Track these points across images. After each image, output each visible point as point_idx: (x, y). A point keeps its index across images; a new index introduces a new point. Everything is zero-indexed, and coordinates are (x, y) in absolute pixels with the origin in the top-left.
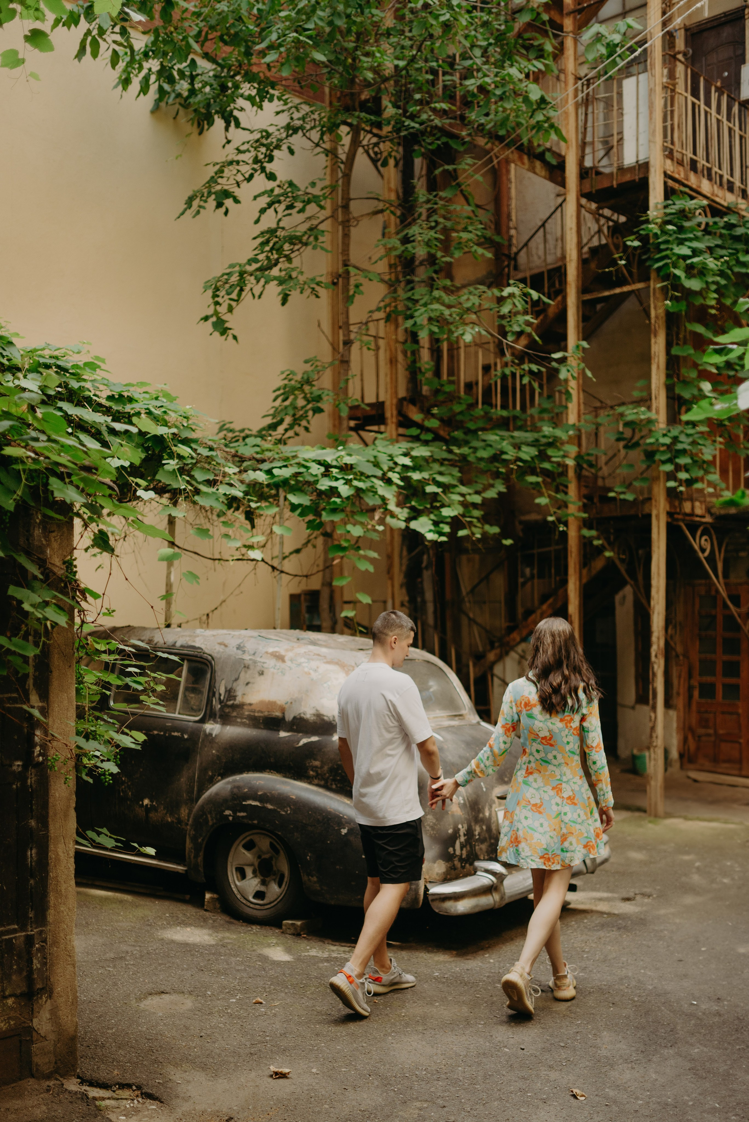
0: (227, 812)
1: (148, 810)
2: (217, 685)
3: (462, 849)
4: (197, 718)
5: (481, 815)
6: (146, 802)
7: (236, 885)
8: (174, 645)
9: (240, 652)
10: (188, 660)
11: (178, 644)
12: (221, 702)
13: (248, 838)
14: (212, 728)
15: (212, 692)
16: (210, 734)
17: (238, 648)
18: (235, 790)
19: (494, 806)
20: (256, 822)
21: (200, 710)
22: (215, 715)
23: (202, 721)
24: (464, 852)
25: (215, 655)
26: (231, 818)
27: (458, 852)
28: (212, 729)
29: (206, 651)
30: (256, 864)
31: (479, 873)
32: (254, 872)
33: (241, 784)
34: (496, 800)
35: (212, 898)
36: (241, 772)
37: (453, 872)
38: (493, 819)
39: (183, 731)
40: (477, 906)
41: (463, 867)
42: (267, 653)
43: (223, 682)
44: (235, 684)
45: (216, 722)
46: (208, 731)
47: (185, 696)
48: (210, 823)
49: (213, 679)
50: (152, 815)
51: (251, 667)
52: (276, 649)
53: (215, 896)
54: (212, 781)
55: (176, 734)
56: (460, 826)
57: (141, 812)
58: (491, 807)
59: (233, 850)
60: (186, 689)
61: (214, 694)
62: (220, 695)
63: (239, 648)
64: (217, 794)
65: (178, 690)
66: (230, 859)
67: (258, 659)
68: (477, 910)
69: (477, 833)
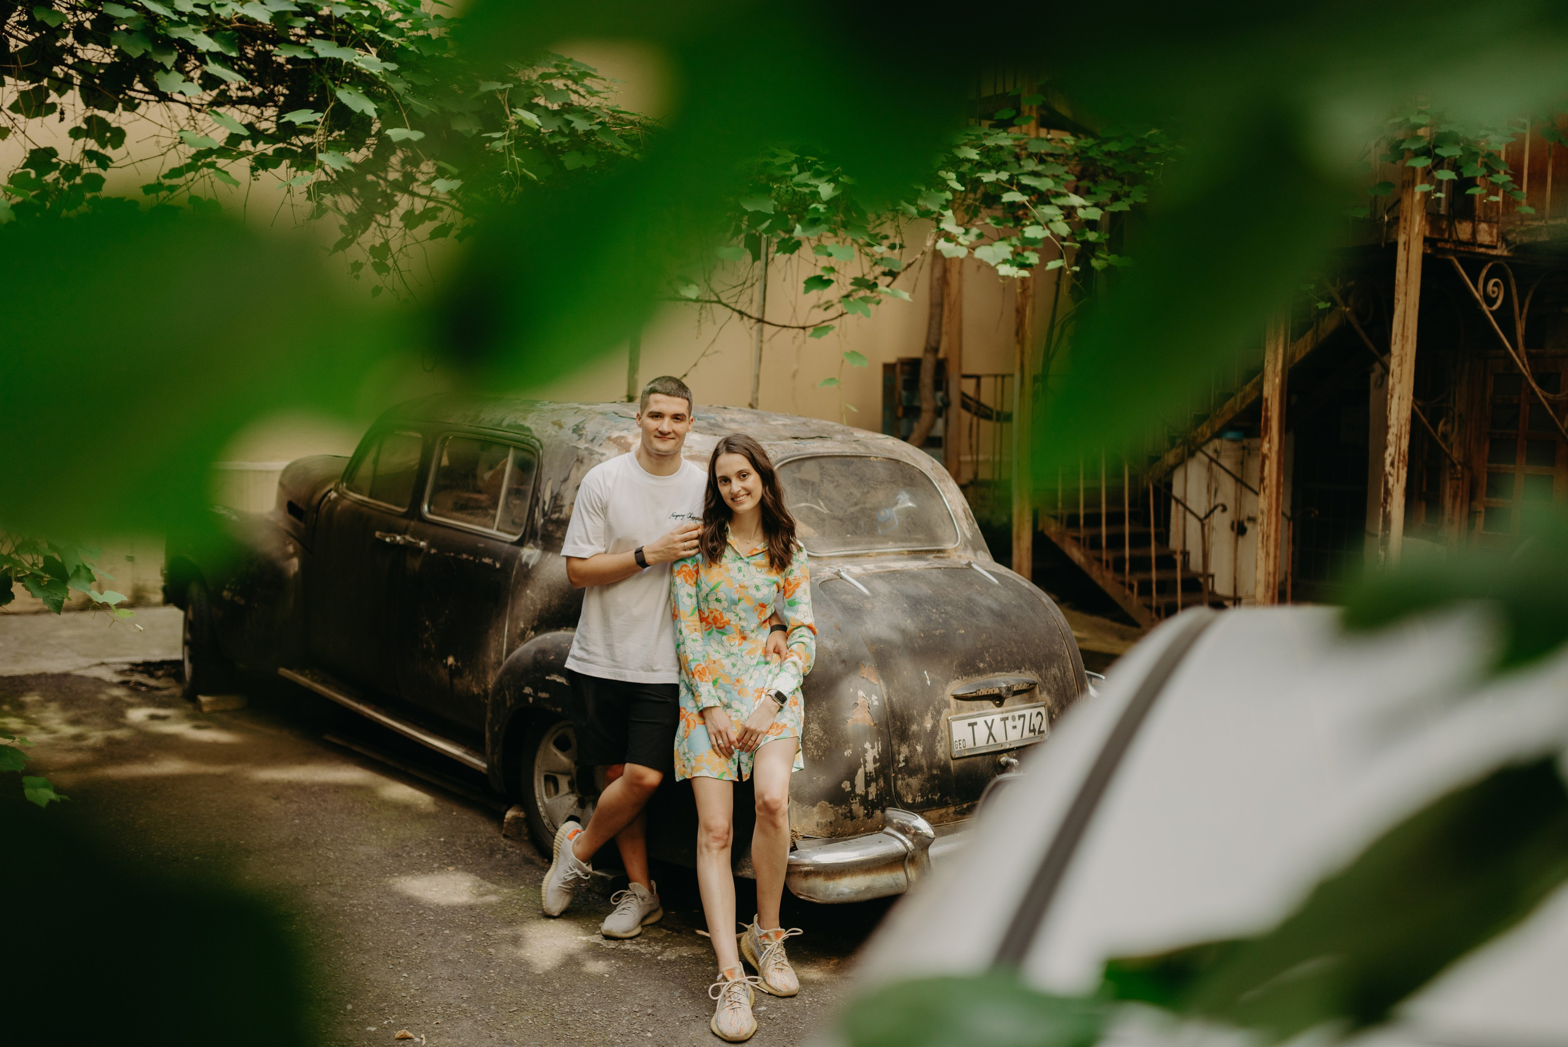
0: (528, 690)
1: (454, 672)
2: (542, 487)
3: (867, 784)
4: (515, 538)
5: (914, 727)
6: (451, 660)
7: (544, 803)
8: (500, 425)
9: (575, 436)
10: (515, 448)
11: (505, 423)
12: (544, 514)
13: (560, 732)
14: (530, 554)
15: (536, 499)
16: (527, 564)
17: (574, 431)
18: (539, 656)
19: (945, 711)
20: (559, 710)
21: (521, 525)
22: (536, 534)
23: (520, 543)
24: (873, 790)
25: (545, 440)
26: (531, 699)
27: (860, 789)
28: (530, 557)
29: (536, 434)
30: (574, 772)
31: (888, 829)
32: (571, 784)
33: (549, 646)
34: (953, 701)
35: (515, 818)
36: (558, 628)
37: (848, 822)
38: (942, 734)
39: (495, 556)
40: (868, 889)
41: (869, 815)
42: (609, 438)
43: (550, 483)
44: (563, 487)
45: (536, 546)
46: (524, 559)
47: (507, 504)
48: (508, 704)
49: (538, 478)
50: (456, 681)
51: (586, 461)
52: (624, 433)
53: (522, 814)
54: (523, 637)
55: (487, 560)
56: (867, 745)
57: (443, 673)
58: (939, 712)
59: (542, 747)
60: (510, 492)
61: (538, 499)
62: (544, 503)
63: (577, 430)
64: (518, 659)
65: (499, 493)
66: (538, 761)
67: (596, 449)
68: (869, 896)
69: (902, 758)
